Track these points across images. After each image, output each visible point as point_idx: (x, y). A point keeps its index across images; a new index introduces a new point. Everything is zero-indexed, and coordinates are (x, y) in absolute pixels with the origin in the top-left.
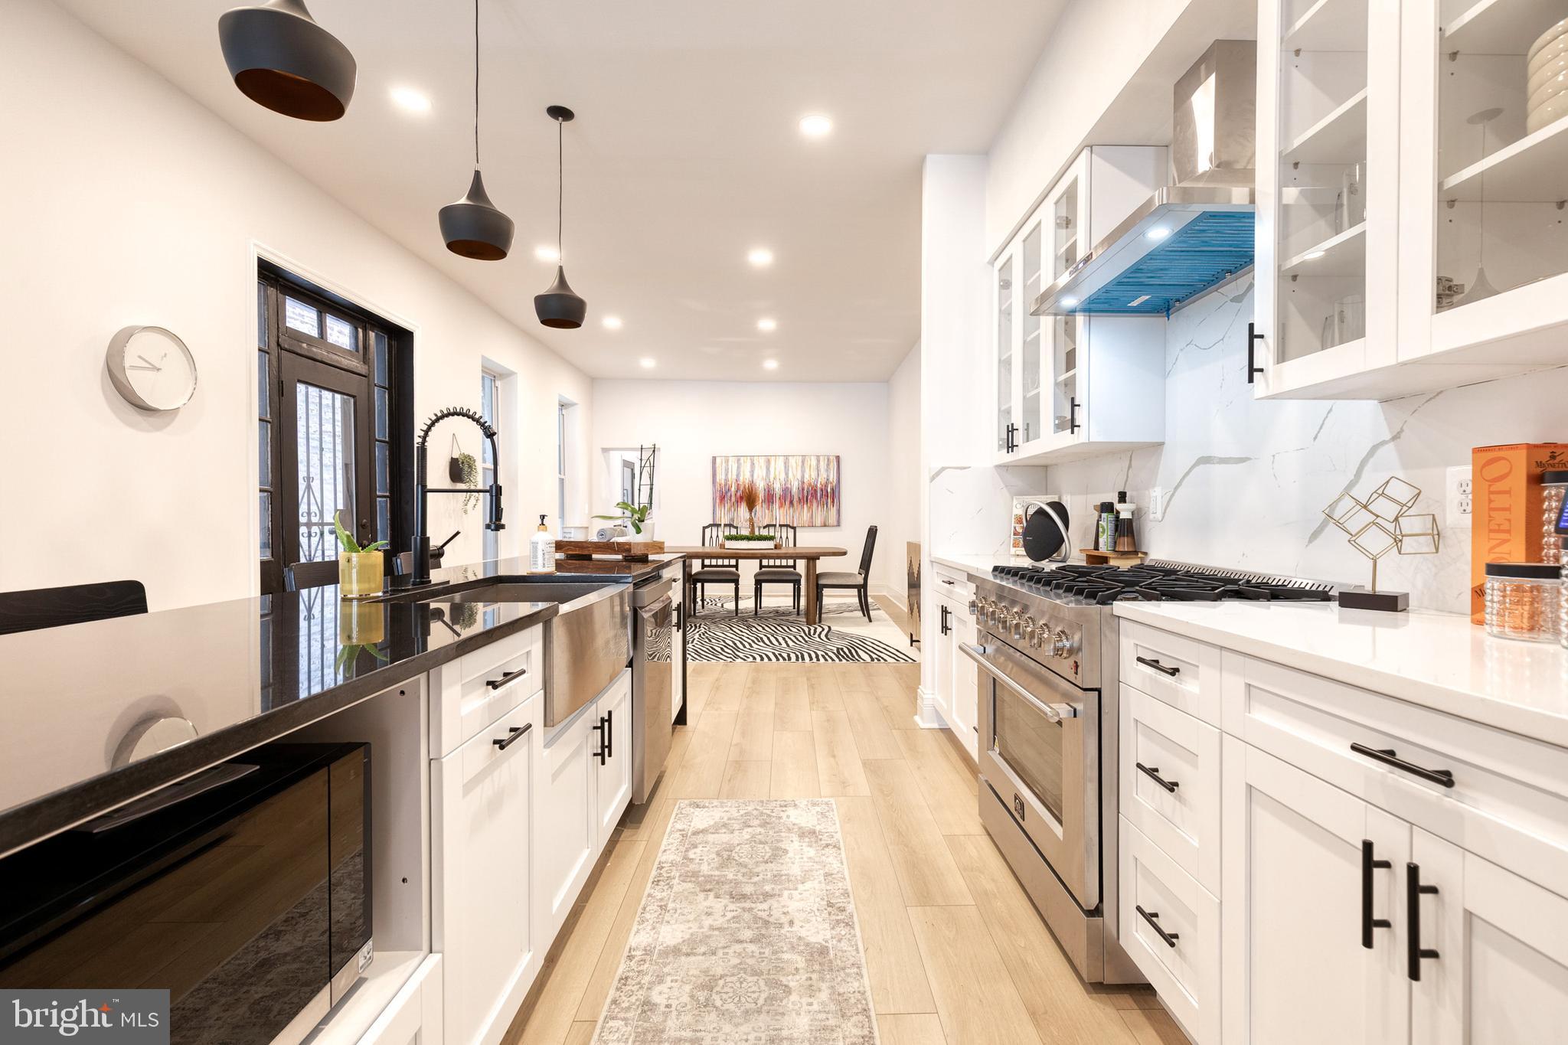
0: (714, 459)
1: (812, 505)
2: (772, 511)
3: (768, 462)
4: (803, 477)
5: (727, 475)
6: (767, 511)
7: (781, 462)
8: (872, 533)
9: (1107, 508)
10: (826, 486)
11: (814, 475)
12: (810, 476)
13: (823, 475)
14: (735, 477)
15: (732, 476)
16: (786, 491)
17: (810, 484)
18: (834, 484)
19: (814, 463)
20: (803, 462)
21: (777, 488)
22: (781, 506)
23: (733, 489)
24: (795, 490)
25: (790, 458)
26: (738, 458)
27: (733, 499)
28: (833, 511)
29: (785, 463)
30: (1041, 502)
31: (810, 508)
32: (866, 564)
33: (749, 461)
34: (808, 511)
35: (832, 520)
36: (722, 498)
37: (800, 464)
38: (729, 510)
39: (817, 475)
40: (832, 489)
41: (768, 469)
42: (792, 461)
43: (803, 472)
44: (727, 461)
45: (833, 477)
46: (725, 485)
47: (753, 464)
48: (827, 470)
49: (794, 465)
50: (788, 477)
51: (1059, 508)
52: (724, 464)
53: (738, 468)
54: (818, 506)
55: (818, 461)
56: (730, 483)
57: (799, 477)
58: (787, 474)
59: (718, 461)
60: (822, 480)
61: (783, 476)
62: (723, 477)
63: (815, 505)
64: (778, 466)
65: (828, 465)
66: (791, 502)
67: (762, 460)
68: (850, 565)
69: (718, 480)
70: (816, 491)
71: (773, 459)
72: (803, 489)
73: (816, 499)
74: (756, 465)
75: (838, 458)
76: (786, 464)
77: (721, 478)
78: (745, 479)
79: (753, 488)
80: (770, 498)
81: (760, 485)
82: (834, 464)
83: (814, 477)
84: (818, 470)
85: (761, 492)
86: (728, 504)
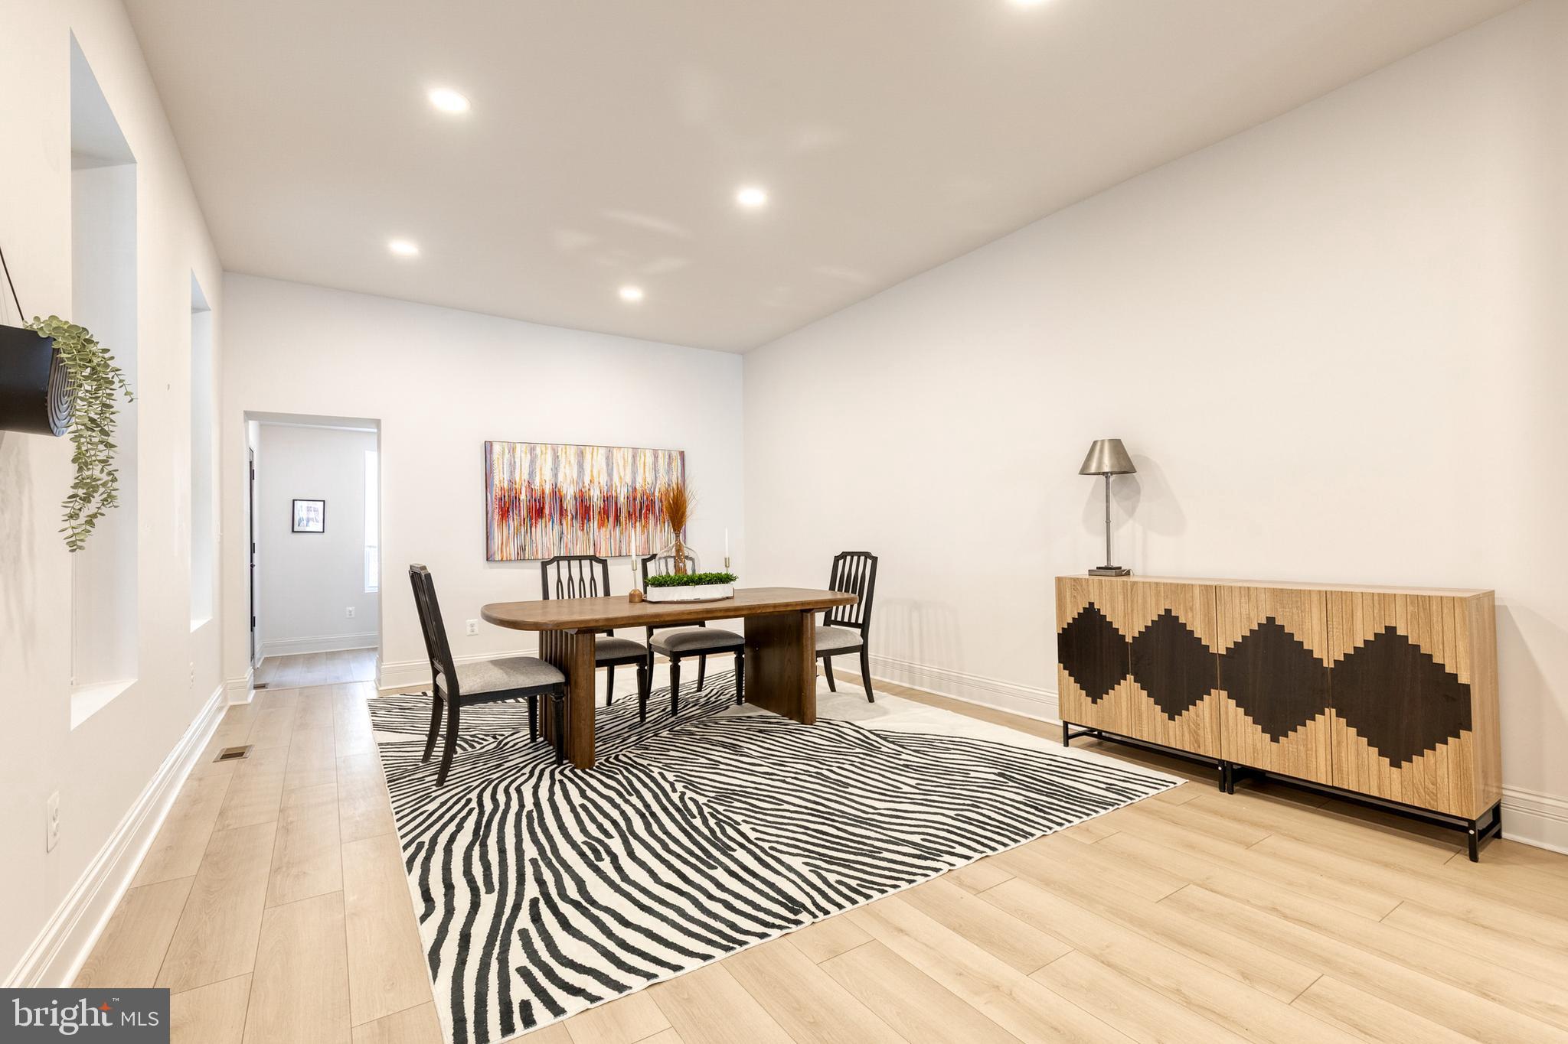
0: (488, 447)
1: (647, 522)
2: (588, 533)
3: (581, 455)
4: (634, 481)
5: (512, 472)
6: (580, 533)
7: (600, 457)
10: (667, 495)
11: (650, 479)
12: (644, 479)
13: (663, 478)
14: (526, 477)
15: (521, 477)
16: (609, 500)
17: (644, 493)
18: (678, 491)
19: (650, 460)
20: (634, 457)
21: (596, 496)
22: (601, 525)
23: (523, 497)
24: (622, 500)
25: (615, 450)
26: (532, 447)
27: (524, 512)
29: (607, 458)
31: (645, 526)
33: (549, 453)
34: (643, 532)
36: (505, 513)
37: (630, 460)
38: (517, 532)
39: (653, 480)
41: (581, 465)
42: (617, 455)
43: (634, 473)
44: (512, 450)
45: (676, 481)
46: (510, 490)
47: (556, 458)
48: (669, 471)
49: (621, 463)
50: (612, 480)
52: (507, 456)
53: (533, 462)
54: (656, 525)
55: (656, 457)
56: (517, 486)
57: (628, 479)
58: (610, 475)
59: (497, 448)
60: (660, 485)
61: (603, 479)
62: (506, 477)
63: (652, 521)
64: (596, 465)
65: (669, 464)
66: (617, 518)
67: (572, 451)
69: (496, 482)
70: (653, 502)
71: (588, 451)
72: (635, 499)
73: (654, 513)
74: (562, 458)
75: (682, 454)
76: (609, 459)
77: (500, 478)
78: (544, 481)
79: (557, 496)
80: (584, 510)
81: (569, 492)
82: (677, 463)
83: (649, 480)
84: (656, 470)
85: (569, 504)
86: (513, 522)
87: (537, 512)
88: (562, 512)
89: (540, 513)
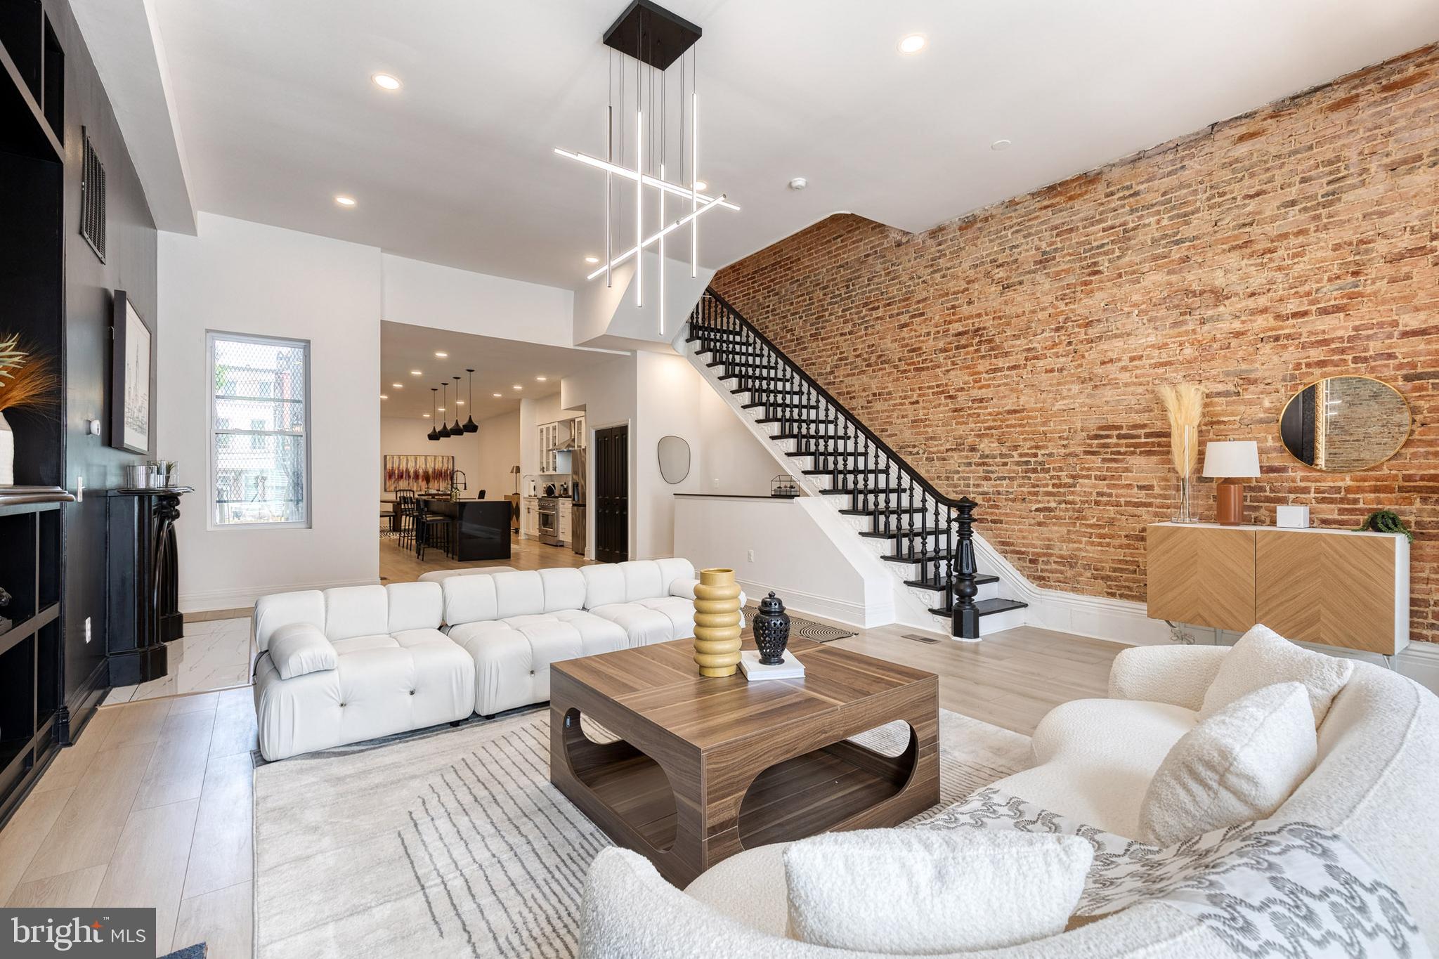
0: (385, 457)
1: (440, 479)
2: (418, 483)
3: (416, 459)
4: (435, 466)
5: (393, 464)
6: (415, 483)
7: (423, 459)
8: (482, 493)
9: (562, 485)
10: (448, 470)
11: (441, 465)
12: (438, 466)
13: (446, 465)
15: (396, 465)
16: (426, 473)
17: (439, 470)
18: (452, 469)
19: (441, 459)
20: (435, 459)
21: (421, 471)
23: (396, 471)
24: (430, 472)
25: (428, 457)
26: (399, 457)
27: (396, 476)
30: (550, 484)
33: (405, 458)
34: (438, 483)
36: (390, 477)
37: (433, 460)
38: (394, 483)
40: (452, 473)
41: (416, 462)
43: (435, 464)
44: (393, 458)
45: (451, 467)
46: (392, 469)
47: (407, 460)
48: (448, 464)
49: (430, 461)
51: (554, 485)
52: (391, 459)
53: (400, 461)
54: (442, 480)
55: (443, 459)
56: (394, 468)
57: (433, 466)
58: (426, 465)
59: (388, 457)
60: (445, 467)
61: (424, 466)
62: (391, 465)
64: (421, 461)
66: (428, 478)
67: (413, 458)
70: (442, 473)
71: (418, 457)
72: (435, 472)
73: (442, 477)
74: (410, 460)
75: (453, 457)
76: (426, 460)
77: (389, 466)
78: (403, 467)
79: (408, 471)
80: (416, 476)
81: (412, 471)
82: (451, 460)
84: (443, 464)
85: (412, 474)
86: (393, 480)
87: (401, 477)
88: (409, 477)
89: (402, 477)
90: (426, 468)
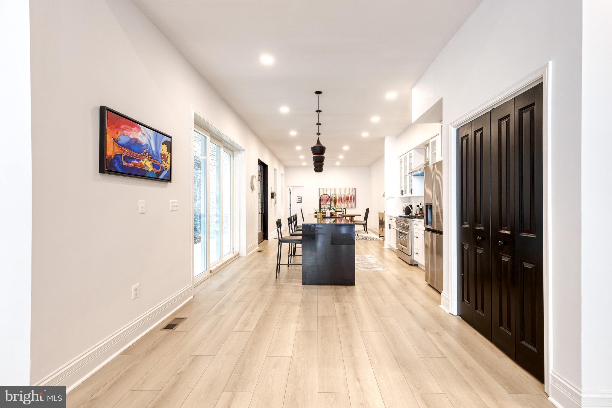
0: (320, 189)
3: (335, 190)
4: (345, 194)
7: (339, 189)
8: (368, 210)
9: (418, 206)
10: (352, 197)
12: (347, 194)
13: (351, 193)
15: (325, 194)
16: (340, 198)
17: (347, 196)
18: (354, 196)
19: (348, 190)
20: (345, 190)
21: (338, 197)
22: (339, 202)
23: (325, 198)
24: (343, 198)
25: (341, 189)
26: (327, 189)
27: (325, 200)
28: (354, 204)
29: (340, 190)
30: (407, 204)
32: (366, 218)
33: (330, 190)
34: (347, 204)
35: (353, 206)
40: (354, 198)
41: (335, 192)
42: (342, 189)
43: (345, 192)
44: (323, 190)
45: (354, 194)
49: (343, 191)
51: (411, 206)
53: (327, 191)
55: (349, 189)
58: (340, 193)
59: (321, 189)
60: (350, 195)
63: (348, 202)
64: (338, 191)
65: (352, 191)
66: (342, 201)
67: (333, 189)
68: (361, 219)
70: (349, 198)
71: (336, 189)
72: (345, 198)
73: (349, 200)
74: (332, 191)
75: (355, 188)
77: (322, 194)
78: (329, 194)
79: (331, 197)
80: (335, 200)
81: (333, 196)
82: (354, 190)
83: (348, 194)
84: (349, 192)
85: (333, 198)
89: (328, 200)
90: (340, 195)
